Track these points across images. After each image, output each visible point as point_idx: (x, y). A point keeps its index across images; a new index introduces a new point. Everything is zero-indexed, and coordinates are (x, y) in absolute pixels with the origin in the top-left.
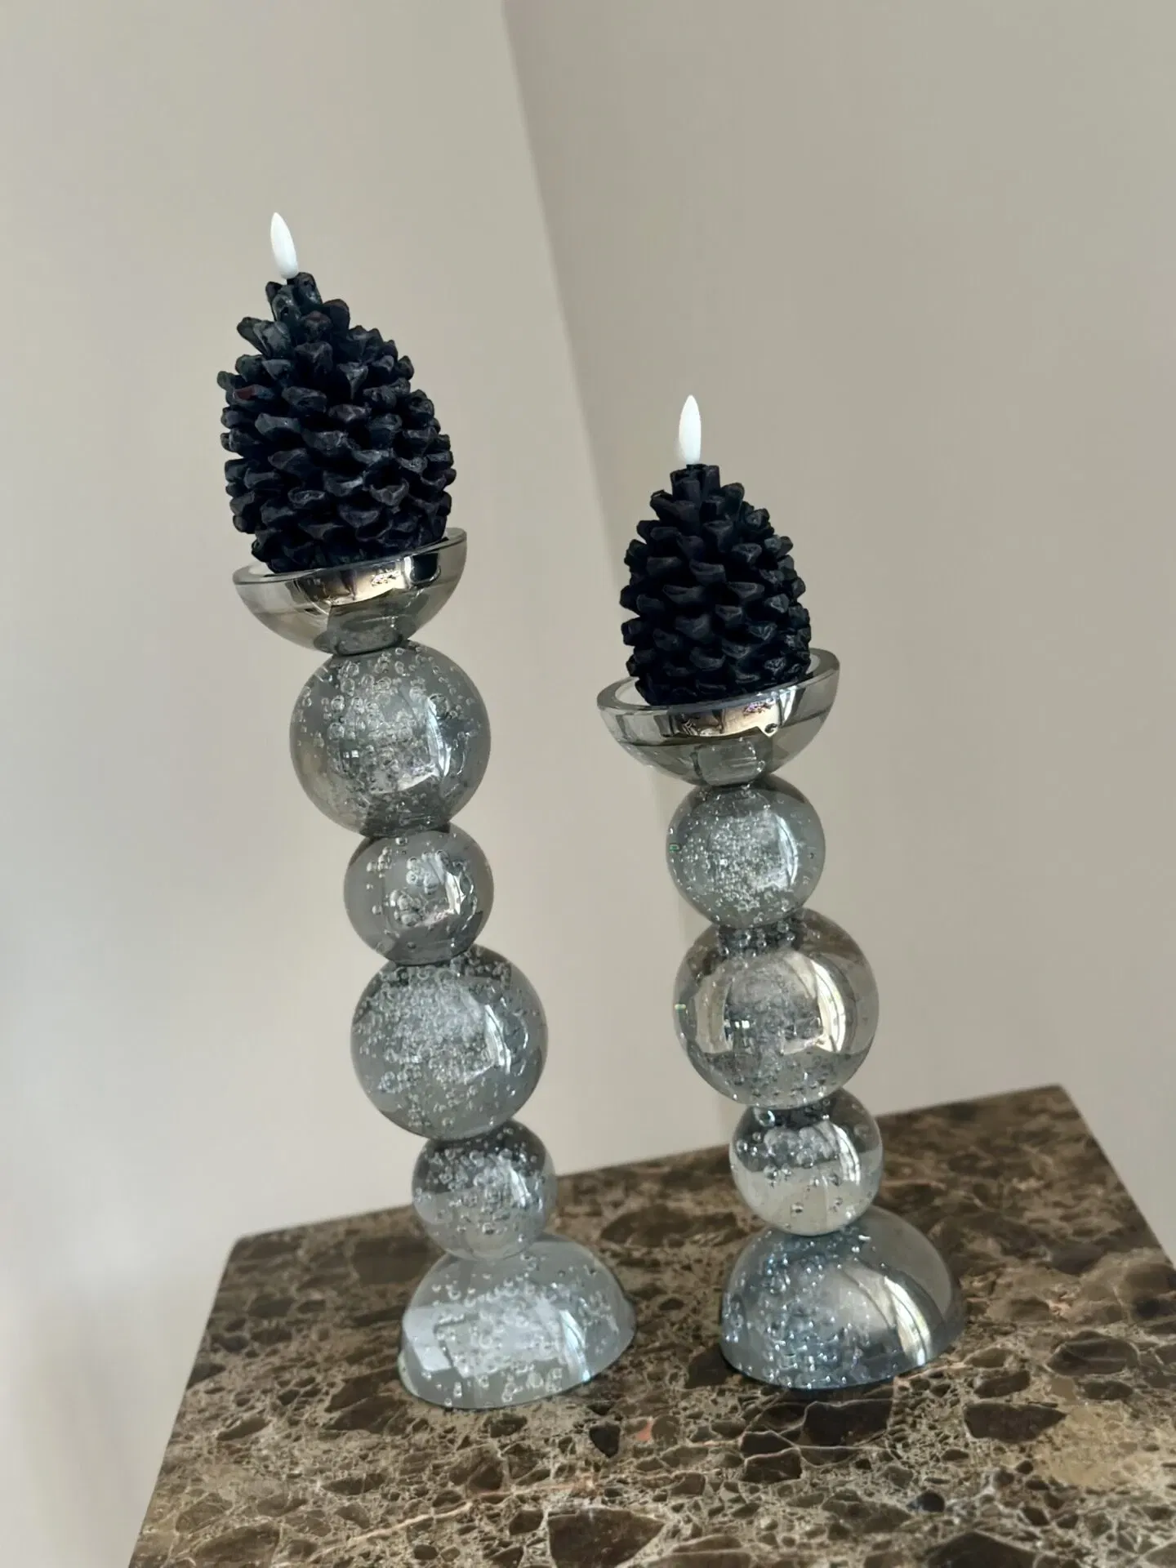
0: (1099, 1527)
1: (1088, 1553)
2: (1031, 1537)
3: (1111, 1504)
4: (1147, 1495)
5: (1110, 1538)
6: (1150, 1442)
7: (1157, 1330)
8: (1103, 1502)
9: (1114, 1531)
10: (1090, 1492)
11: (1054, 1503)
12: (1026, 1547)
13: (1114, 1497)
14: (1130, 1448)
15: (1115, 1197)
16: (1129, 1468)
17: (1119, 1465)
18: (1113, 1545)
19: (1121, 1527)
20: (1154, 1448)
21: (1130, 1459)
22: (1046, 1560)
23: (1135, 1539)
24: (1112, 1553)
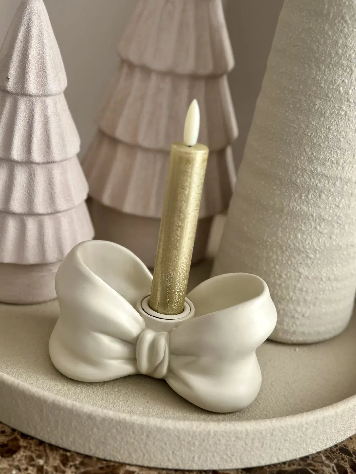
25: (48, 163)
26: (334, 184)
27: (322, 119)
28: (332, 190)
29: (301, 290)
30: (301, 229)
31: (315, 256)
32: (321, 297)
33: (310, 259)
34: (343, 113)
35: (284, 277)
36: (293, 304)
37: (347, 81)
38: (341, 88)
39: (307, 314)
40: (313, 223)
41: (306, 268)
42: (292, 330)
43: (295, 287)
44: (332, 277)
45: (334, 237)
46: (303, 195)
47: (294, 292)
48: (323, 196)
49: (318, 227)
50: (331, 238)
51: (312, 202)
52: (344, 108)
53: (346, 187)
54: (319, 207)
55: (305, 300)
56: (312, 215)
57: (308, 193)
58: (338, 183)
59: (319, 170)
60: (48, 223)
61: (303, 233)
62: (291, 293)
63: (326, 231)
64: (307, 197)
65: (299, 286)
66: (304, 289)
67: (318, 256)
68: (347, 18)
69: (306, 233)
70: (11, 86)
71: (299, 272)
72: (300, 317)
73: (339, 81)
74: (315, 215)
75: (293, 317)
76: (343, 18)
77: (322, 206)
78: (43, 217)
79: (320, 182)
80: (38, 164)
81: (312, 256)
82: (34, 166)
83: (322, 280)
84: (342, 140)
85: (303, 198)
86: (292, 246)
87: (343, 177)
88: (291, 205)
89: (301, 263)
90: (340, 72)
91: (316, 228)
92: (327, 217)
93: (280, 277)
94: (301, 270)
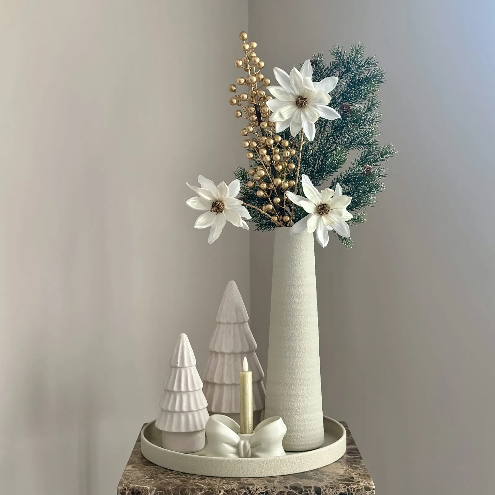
0: (328, 476)
1: (325, 478)
2: (315, 476)
3: (332, 474)
4: (339, 473)
5: (330, 477)
6: (343, 468)
7: (350, 456)
8: (330, 473)
9: (331, 476)
10: (328, 472)
11: (320, 472)
12: (314, 476)
13: (333, 473)
14: (339, 468)
15: (350, 438)
16: (337, 470)
17: (336, 470)
18: (330, 478)
19: (332, 476)
20: (343, 469)
21: (338, 469)
22: (317, 478)
23: (334, 478)
24: (330, 479)
25: (194, 391)
26: (300, 381)
27: (290, 358)
28: (300, 383)
29: (298, 426)
30: (292, 400)
31: (300, 411)
32: (306, 428)
33: (298, 412)
34: (297, 355)
35: (290, 421)
36: (296, 433)
37: (295, 344)
38: (294, 347)
39: (302, 436)
40: (296, 397)
41: (298, 416)
42: (298, 444)
43: (295, 424)
44: (309, 419)
45: (305, 402)
46: (290, 387)
47: (295, 427)
48: (297, 386)
49: (298, 399)
50: (304, 402)
51: (294, 389)
52: (297, 354)
53: (304, 382)
54: (297, 391)
55: (300, 430)
56: (295, 394)
57: (292, 386)
58: (302, 381)
59: (293, 377)
60: (196, 414)
61: (293, 402)
62: (294, 428)
63: (301, 400)
64: (291, 387)
65: (296, 424)
66: (299, 425)
67: (301, 410)
68: (290, 325)
69: (294, 402)
70: (179, 365)
71: (295, 418)
72: (300, 438)
73: (292, 345)
74: (296, 394)
75: (297, 438)
76: (289, 325)
77: (298, 390)
78: (194, 412)
79: (295, 381)
80: (191, 392)
81: (298, 411)
82: (189, 393)
83: (305, 420)
84: (299, 365)
85: (290, 388)
86: (290, 408)
87: (302, 378)
88: (287, 392)
89: (295, 414)
90: (292, 342)
91: (297, 399)
92: (300, 394)
93: (289, 422)
94: (296, 417)
